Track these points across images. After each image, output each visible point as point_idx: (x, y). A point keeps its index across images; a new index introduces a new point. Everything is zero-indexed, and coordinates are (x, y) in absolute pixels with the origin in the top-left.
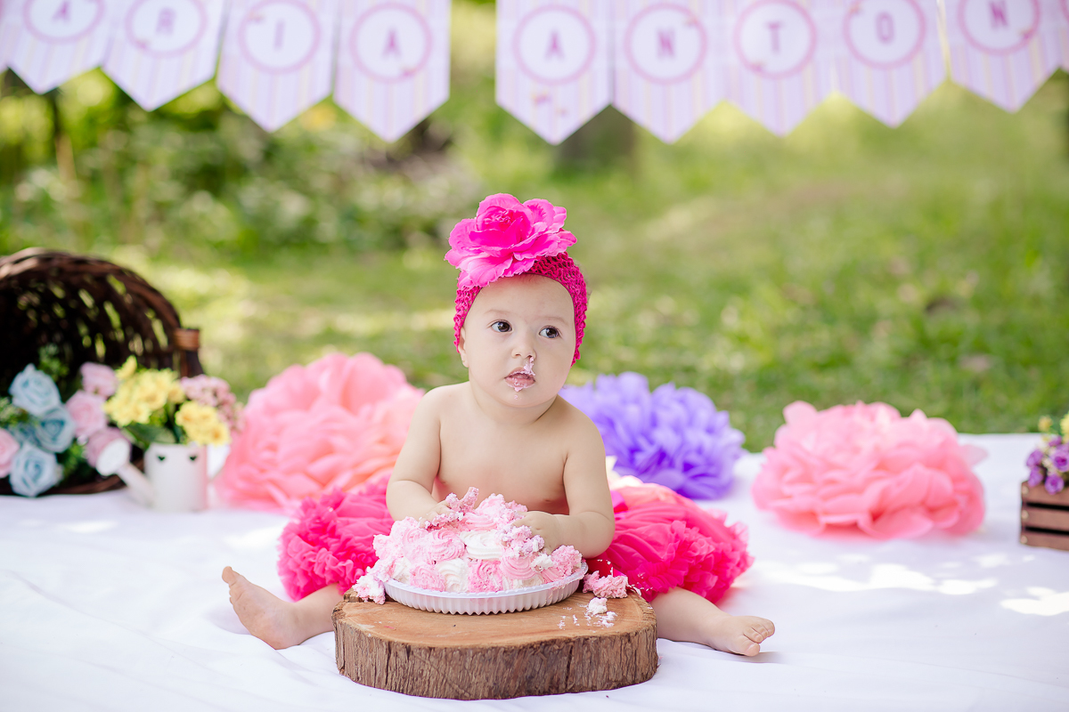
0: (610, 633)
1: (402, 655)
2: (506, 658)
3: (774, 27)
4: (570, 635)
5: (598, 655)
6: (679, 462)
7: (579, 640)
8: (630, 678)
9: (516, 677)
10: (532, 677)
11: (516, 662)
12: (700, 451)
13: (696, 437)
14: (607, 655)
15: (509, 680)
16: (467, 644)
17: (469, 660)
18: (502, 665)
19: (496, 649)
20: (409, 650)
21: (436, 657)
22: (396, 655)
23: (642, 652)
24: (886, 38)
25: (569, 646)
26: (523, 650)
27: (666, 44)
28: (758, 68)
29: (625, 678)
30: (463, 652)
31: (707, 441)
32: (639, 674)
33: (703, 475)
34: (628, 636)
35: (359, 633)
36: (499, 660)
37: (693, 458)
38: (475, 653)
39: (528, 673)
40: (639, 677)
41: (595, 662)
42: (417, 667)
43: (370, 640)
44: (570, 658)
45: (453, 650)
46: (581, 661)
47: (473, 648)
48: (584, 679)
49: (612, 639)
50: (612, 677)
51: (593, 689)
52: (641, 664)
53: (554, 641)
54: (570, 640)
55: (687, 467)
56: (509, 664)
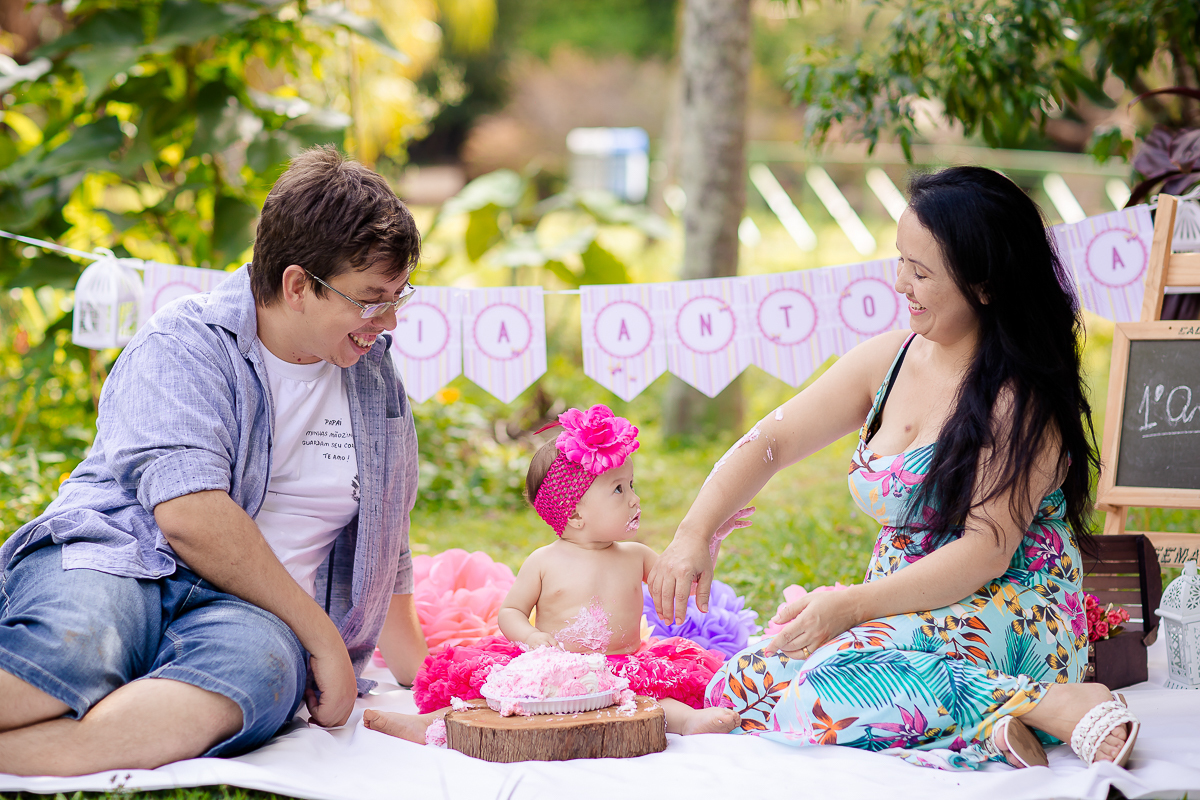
0: (630, 720)
1: (490, 736)
2: (560, 736)
3: (786, 309)
4: (604, 721)
5: (622, 734)
6: (705, 631)
7: (609, 723)
8: (645, 750)
9: (567, 750)
10: (578, 750)
11: (567, 739)
12: (721, 623)
13: (719, 612)
14: (629, 734)
15: (562, 751)
16: (533, 727)
17: (535, 737)
18: (557, 741)
19: (553, 730)
20: (494, 732)
21: (512, 736)
22: (486, 737)
23: (654, 733)
24: (870, 314)
25: (603, 729)
26: (571, 730)
27: (706, 325)
28: (775, 339)
29: (641, 751)
30: (530, 732)
31: (727, 615)
32: (651, 748)
33: (724, 640)
34: (642, 721)
35: (462, 725)
36: (555, 737)
37: (716, 628)
38: (539, 733)
39: (575, 747)
40: (651, 749)
41: (621, 739)
42: (500, 744)
43: (469, 728)
44: (603, 737)
45: (524, 731)
46: (611, 739)
47: (537, 730)
48: (614, 751)
49: (632, 723)
50: (633, 749)
51: (620, 757)
52: (653, 742)
53: (592, 725)
54: (603, 724)
55: (712, 634)
56: (562, 740)
